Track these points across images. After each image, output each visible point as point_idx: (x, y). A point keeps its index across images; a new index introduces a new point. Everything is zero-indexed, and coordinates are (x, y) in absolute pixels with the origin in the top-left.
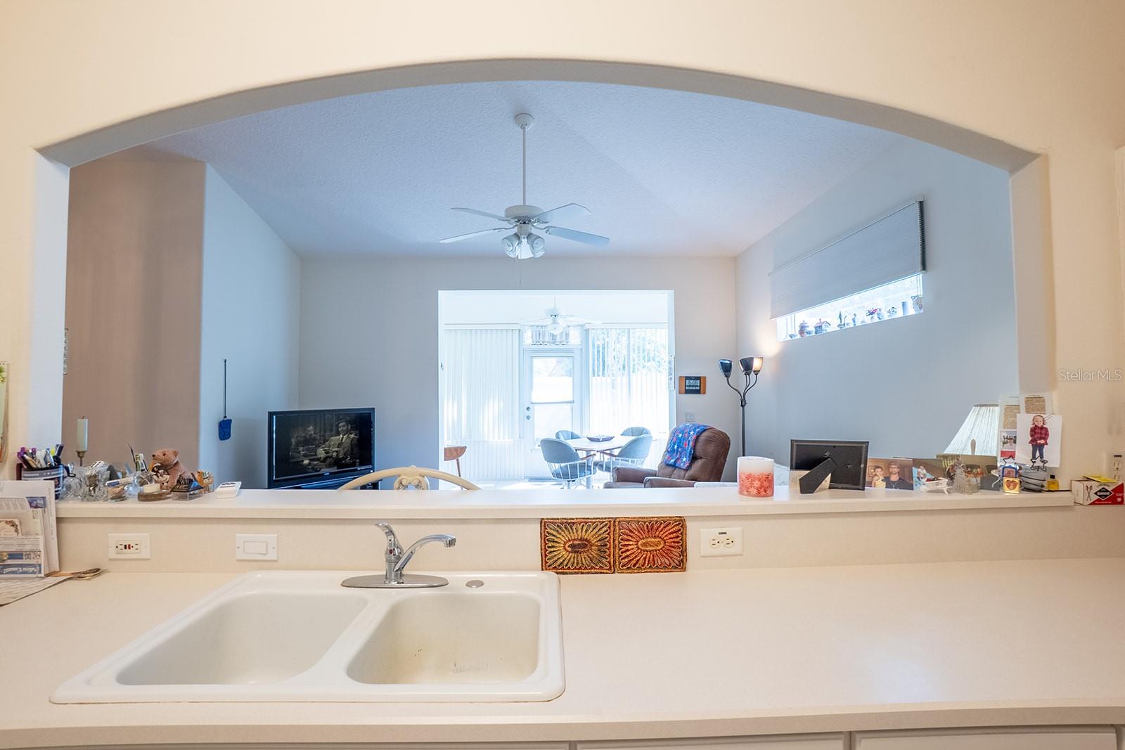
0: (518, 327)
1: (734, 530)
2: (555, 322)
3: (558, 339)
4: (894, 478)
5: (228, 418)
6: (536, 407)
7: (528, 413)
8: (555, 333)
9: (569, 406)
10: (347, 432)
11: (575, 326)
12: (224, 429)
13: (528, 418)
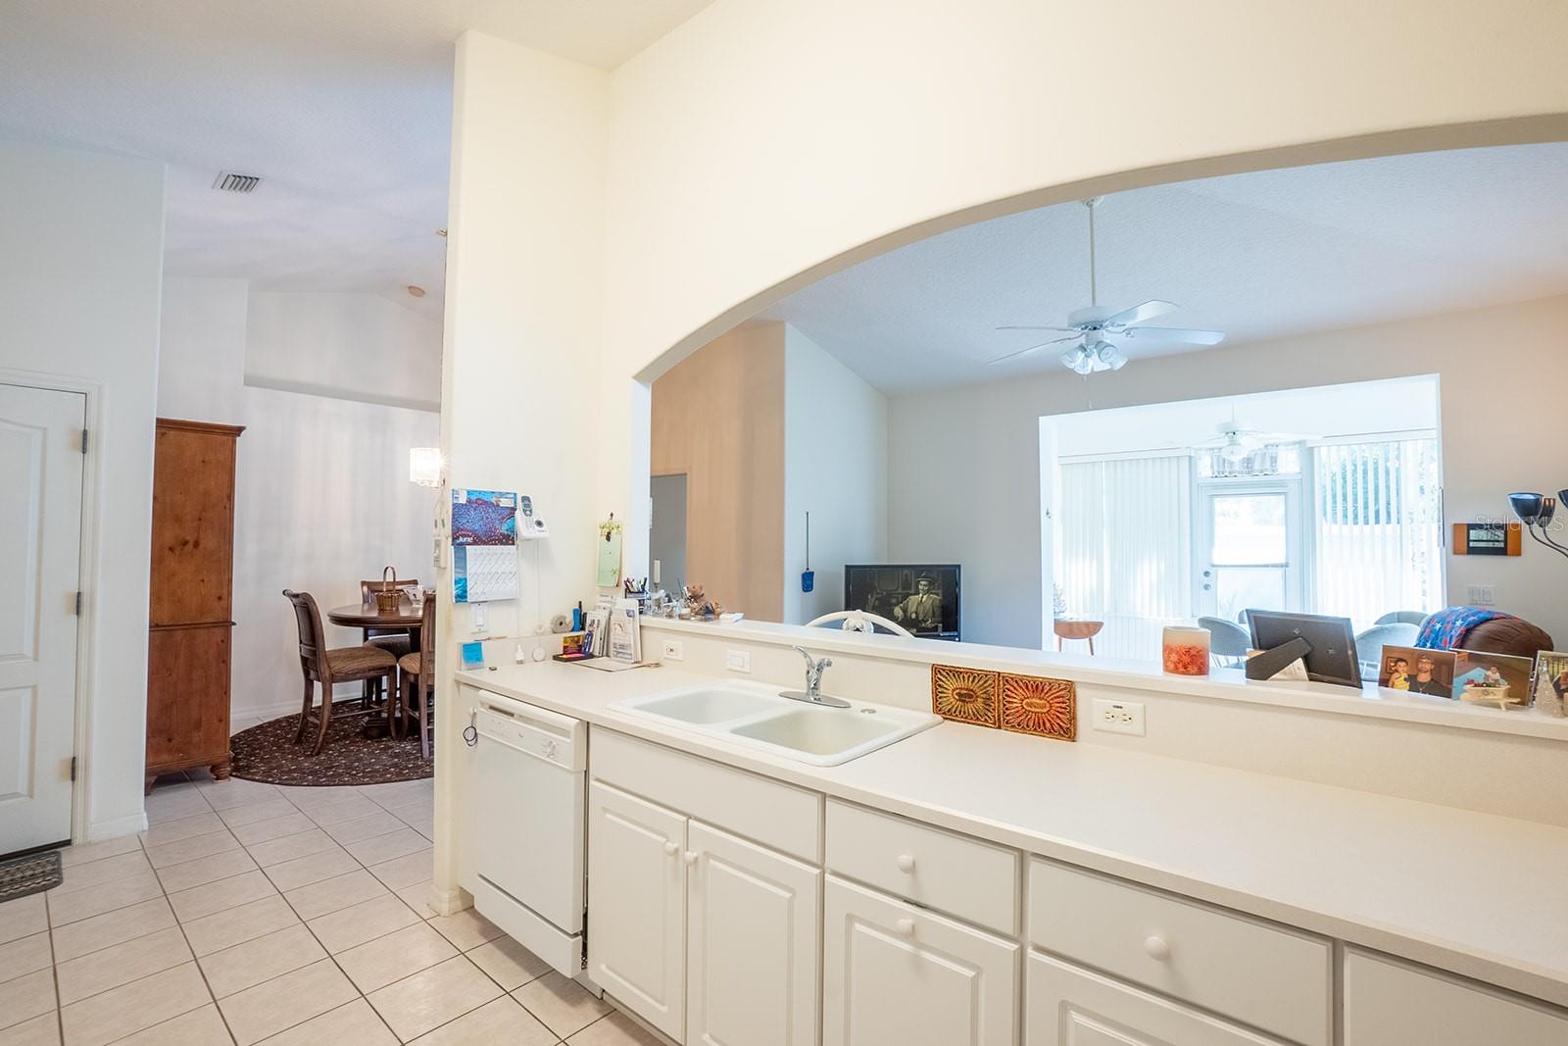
0: (1186, 453)
1: (1133, 705)
2: (1233, 443)
3: (1257, 466)
4: (1424, 678)
5: (810, 570)
6: (1221, 571)
7: (1206, 581)
8: (1233, 458)
9: (1280, 572)
10: (928, 592)
11: (1287, 444)
12: (807, 581)
13: (1207, 587)
